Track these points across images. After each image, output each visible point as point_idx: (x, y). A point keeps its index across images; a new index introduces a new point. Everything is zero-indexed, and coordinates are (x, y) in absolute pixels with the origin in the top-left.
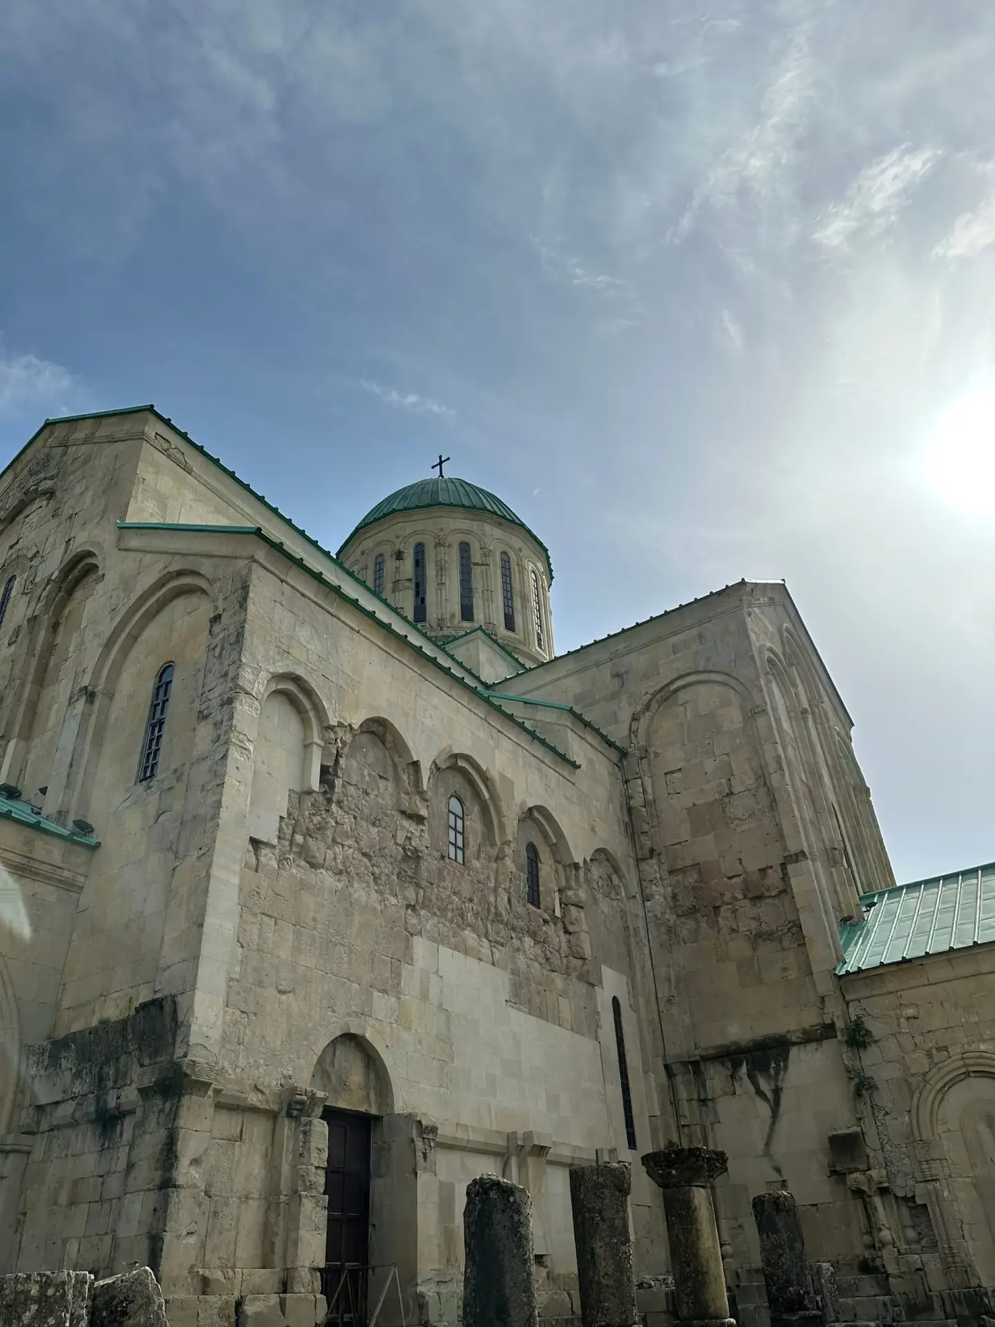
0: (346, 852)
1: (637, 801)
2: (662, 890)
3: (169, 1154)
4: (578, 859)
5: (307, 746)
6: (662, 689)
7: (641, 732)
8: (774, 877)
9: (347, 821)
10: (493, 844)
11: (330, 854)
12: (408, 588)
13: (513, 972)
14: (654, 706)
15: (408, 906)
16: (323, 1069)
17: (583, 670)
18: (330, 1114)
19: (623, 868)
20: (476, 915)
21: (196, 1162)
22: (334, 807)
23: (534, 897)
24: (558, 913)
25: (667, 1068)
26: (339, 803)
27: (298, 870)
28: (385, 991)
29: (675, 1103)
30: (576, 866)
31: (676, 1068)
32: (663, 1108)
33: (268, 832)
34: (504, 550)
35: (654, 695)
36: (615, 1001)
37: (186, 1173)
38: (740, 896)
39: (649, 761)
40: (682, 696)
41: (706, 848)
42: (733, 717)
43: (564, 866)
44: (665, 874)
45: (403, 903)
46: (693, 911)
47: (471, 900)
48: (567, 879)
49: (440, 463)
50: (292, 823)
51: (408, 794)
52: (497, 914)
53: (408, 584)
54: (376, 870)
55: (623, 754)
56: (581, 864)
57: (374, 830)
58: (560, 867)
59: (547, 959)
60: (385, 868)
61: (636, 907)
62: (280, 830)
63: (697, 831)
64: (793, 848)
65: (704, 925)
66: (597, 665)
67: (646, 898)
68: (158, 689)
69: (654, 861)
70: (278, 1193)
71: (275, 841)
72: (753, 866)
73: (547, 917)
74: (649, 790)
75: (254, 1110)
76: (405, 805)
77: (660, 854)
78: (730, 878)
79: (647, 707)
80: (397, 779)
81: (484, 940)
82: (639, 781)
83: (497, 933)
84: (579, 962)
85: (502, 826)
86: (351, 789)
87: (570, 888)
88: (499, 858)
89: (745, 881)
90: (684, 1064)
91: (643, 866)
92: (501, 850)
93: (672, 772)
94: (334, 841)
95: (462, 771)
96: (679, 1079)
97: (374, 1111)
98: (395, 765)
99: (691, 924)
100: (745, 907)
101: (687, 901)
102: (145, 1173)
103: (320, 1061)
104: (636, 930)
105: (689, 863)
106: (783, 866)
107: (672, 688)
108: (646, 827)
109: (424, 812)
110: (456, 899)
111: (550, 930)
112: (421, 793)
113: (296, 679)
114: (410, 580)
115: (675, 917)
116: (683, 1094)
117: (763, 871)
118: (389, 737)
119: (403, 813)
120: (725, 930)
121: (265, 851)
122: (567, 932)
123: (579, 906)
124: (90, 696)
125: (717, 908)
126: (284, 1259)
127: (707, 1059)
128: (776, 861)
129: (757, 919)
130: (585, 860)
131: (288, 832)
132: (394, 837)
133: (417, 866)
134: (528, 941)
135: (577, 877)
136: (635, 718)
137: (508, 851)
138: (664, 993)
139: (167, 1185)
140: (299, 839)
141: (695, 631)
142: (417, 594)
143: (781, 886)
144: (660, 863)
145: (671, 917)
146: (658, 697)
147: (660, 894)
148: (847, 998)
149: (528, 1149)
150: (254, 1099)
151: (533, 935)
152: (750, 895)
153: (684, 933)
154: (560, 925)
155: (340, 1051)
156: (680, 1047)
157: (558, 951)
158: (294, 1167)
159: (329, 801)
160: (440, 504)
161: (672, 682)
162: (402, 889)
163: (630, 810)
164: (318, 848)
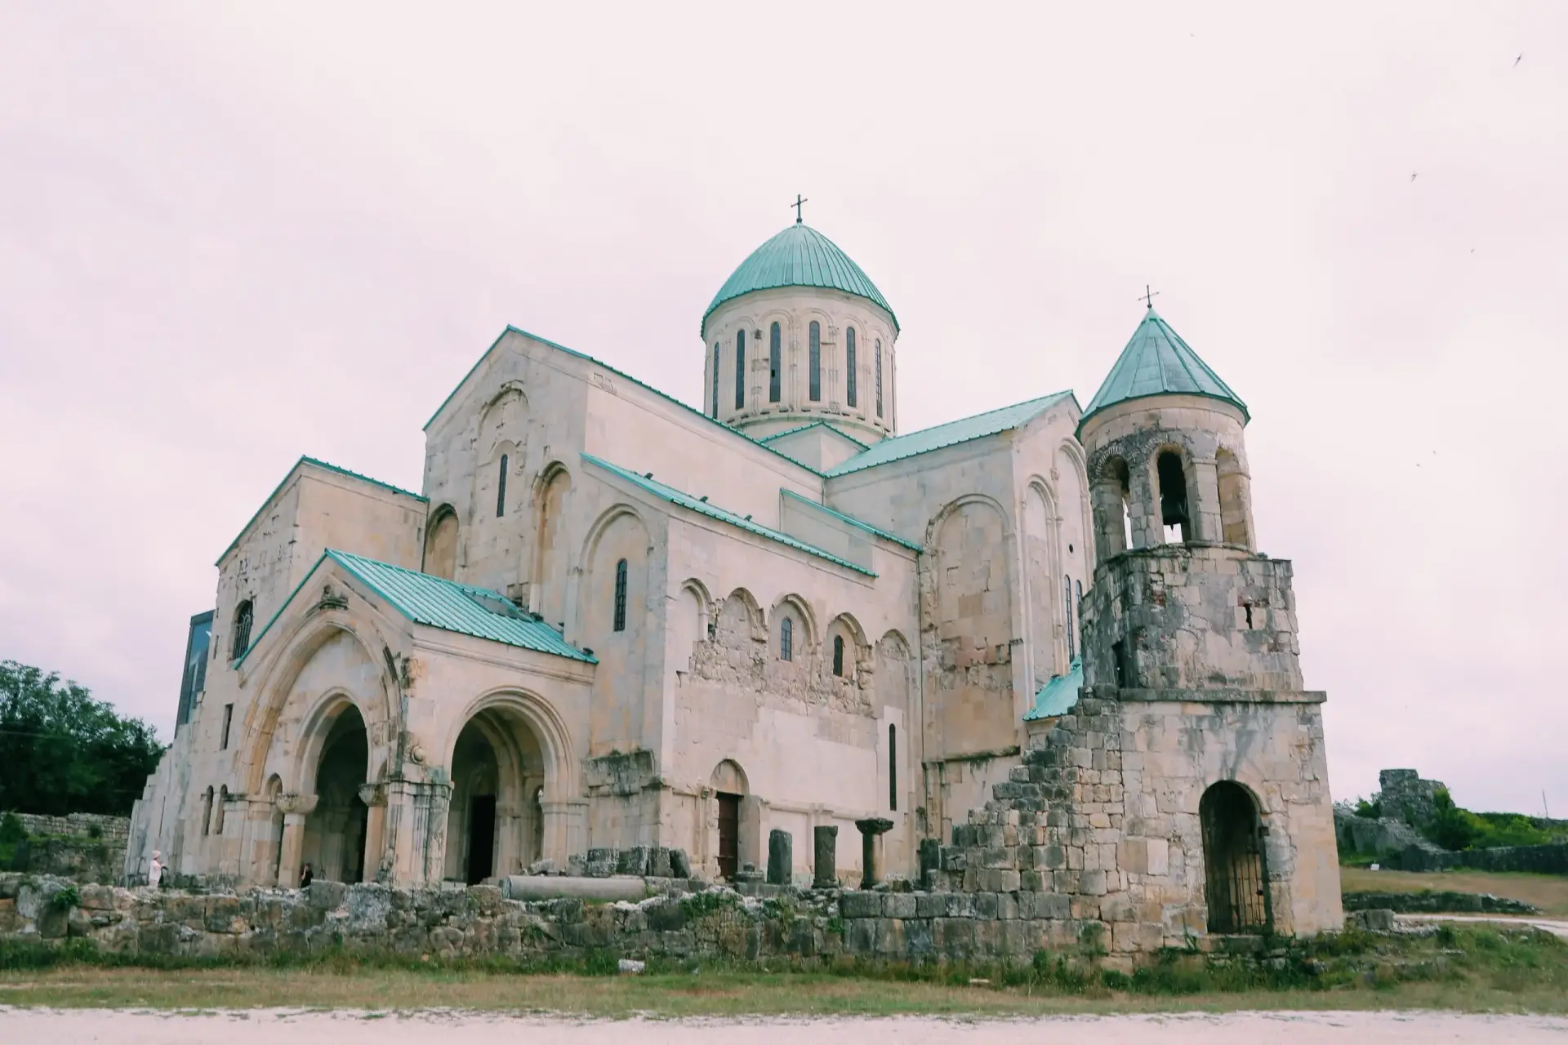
0: (724, 667)
1: (925, 589)
2: (935, 652)
3: (657, 812)
4: (871, 641)
5: (700, 615)
6: (952, 503)
7: (934, 535)
8: (1004, 651)
9: (723, 651)
10: (810, 645)
11: (714, 671)
12: (765, 368)
13: (820, 718)
14: (946, 514)
15: (757, 691)
16: (716, 773)
17: (898, 477)
18: (720, 796)
19: (909, 640)
20: (797, 689)
21: (668, 815)
22: (716, 645)
23: (838, 670)
24: (855, 678)
25: (924, 765)
26: (718, 642)
27: (700, 683)
28: (744, 738)
29: (926, 785)
30: (870, 647)
31: (928, 766)
32: (918, 789)
33: (684, 668)
34: (850, 325)
35: (945, 508)
36: (892, 728)
37: (663, 818)
38: (982, 662)
39: (938, 558)
40: (965, 509)
41: (965, 627)
42: (995, 535)
43: (862, 647)
44: (939, 641)
45: (753, 689)
46: (953, 669)
47: (795, 681)
48: (863, 655)
49: (799, 204)
50: (696, 659)
51: (756, 628)
52: (811, 688)
53: (765, 364)
54: (739, 675)
55: (919, 553)
56: (874, 645)
57: (738, 652)
58: (858, 647)
59: (845, 707)
60: (744, 673)
61: (917, 664)
62: (690, 663)
63: (962, 615)
64: (1016, 637)
65: (958, 678)
66: (908, 474)
67: (923, 658)
68: (618, 574)
69: (932, 632)
70: (699, 827)
71: (688, 671)
72: (993, 643)
73: (847, 681)
74: (935, 581)
75: (687, 795)
76: (755, 635)
77: (936, 628)
78: (978, 649)
79: (941, 515)
80: (750, 619)
81: (802, 702)
82: (928, 574)
83: (811, 697)
84: (867, 707)
85: (816, 634)
86: (725, 632)
87: (864, 661)
88: (813, 653)
89: (987, 653)
90: (933, 764)
91: (925, 636)
92: (816, 649)
93: (952, 568)
94: (716, 663)
95: (791, 602)
96: (930, 772)
97: (740, 793)
98: (748, 611)
99: (951, 676)
100: (984, 669)
101: (949, 662)
102: (648, 817)
103: (714, 772)
104: (914, 680)
105: (954, 635)
106: (1010, 646)
107: (959, 503)
108: (929, 609)
109: (765, 638)
110: (785, 682)
111: (848, 688)
112: (764, 626)
113: (694, 580)
114: (767, 360)
115: (941, 671)
116: (931, 780)
117: (998, 647)
118: (745, 596)
119: (754, 639)
120: (971, 683)
121: (683, 676)
122: (860, 688)
123: (869, 672)
124: (580, 571)
125: (967, 669)
126: (703, 851)
127: (948, 761)
128: (1006, 643)
129: (991, 677)
130: (877, 642)
131: (693, 663)
132: (748, 654)
133: (762, 667)
134: (832, 698)
135: (870, 653)
136: (931, 523)
137: (819, 648)
138: (927, 721)
139: (657, 823)
140: (699, 666)
141: (976, 461)
142: (773, 374)
143: (1008, 659)
144: (936, 635)
145: (939, 671)
146: (948, 508)
147: (933, 656)
148: (1030, 733)
149: (820, 811)
150: (687, 791)
151: (836, 694)
152: (988, 662)
153: (946, 683)
154: (856, 684)
155: (722, 767)
156: (935, 753)
157: (853, 701)
158: (705, 817)
159: (713, 642)
160: (794, 284)
161: (959, 499)
162: (753, 681)
163: (920, 595)
164: (707, 669)
